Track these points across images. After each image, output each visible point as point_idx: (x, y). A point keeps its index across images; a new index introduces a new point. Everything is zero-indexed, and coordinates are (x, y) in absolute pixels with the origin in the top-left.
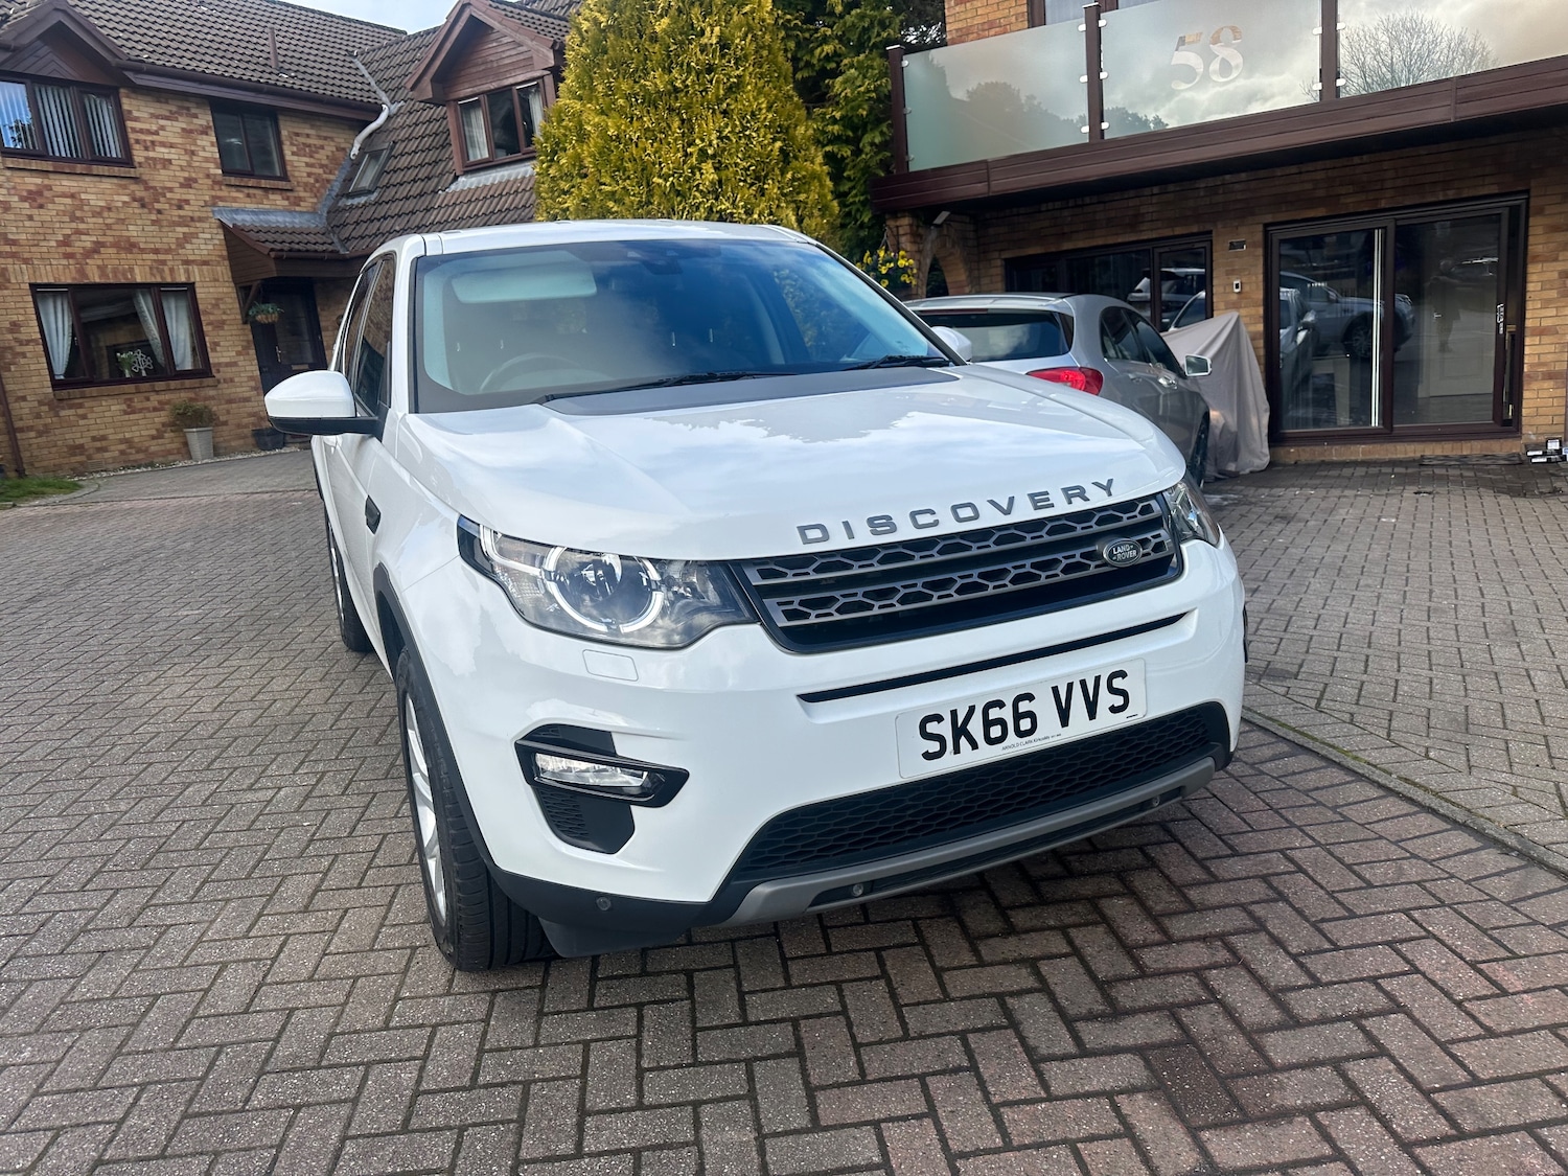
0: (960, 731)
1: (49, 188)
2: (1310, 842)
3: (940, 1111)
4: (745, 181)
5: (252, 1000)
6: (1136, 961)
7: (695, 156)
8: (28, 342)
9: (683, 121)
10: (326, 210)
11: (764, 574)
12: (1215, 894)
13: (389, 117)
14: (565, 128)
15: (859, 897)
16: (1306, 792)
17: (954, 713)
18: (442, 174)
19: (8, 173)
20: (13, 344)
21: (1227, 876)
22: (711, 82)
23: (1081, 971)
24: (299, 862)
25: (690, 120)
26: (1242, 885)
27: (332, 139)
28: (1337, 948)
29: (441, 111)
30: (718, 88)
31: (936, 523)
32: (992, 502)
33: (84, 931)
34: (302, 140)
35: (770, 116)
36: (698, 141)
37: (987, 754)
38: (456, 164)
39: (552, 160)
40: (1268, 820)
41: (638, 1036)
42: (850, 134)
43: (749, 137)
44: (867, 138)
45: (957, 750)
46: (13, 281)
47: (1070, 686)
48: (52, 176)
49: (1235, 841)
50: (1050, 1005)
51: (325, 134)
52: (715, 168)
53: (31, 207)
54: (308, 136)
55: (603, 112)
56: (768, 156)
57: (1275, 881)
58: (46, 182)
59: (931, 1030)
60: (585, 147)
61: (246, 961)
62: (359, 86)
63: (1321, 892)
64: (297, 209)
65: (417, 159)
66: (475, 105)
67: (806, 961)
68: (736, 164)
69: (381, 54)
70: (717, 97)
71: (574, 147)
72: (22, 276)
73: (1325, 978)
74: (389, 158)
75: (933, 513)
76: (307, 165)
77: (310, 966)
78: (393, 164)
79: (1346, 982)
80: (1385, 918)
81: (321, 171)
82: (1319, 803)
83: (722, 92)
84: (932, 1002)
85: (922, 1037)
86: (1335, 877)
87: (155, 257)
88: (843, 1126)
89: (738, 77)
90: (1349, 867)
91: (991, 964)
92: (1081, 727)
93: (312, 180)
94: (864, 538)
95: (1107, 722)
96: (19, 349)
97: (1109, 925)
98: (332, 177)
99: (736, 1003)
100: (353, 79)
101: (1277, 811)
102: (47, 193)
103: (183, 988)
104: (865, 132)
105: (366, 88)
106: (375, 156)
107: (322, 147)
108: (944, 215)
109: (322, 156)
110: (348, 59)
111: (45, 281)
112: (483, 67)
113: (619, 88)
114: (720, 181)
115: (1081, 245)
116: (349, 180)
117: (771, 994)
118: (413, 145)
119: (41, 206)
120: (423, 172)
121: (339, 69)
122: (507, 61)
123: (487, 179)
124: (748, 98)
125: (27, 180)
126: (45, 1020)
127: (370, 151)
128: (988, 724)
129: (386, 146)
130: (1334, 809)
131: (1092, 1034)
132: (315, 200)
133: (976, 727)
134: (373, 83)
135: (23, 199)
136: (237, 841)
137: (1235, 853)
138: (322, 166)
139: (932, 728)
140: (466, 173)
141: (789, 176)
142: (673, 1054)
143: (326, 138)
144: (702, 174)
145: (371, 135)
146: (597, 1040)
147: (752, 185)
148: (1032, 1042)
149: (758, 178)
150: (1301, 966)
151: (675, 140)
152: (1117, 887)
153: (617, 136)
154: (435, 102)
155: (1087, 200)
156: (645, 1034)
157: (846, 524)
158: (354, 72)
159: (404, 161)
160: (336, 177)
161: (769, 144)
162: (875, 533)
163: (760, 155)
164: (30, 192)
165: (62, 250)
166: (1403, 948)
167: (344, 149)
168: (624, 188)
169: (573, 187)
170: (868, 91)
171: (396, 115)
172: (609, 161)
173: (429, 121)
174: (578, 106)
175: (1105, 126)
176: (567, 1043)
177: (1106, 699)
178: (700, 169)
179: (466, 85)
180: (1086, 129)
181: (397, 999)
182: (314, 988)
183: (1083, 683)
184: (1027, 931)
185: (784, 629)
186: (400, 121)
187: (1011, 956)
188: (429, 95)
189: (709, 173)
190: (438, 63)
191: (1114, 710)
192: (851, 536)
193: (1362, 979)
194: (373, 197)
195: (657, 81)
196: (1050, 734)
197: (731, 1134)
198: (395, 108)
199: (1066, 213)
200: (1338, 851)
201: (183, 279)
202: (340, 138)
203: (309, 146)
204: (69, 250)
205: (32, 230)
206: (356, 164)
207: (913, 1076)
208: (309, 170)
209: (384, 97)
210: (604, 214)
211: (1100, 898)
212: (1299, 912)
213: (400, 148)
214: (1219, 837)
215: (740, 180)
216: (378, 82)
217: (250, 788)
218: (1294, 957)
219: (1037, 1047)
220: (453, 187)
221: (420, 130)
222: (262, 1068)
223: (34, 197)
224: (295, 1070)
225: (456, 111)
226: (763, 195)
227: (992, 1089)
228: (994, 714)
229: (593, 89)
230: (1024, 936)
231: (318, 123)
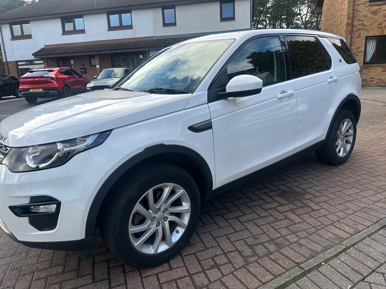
1: (380, 9)
8: (360, 52)
19: (369, 7)
20: (356, 52)
46: (361, 36)
48: (382, 5)
53: (373, 15)
58: (380, 7)
72: (364, 34)
96: (357, 54)
102: (379, 11)
111: (370, 35)
119: (376, 15)
125: (374, 8)
135: (371, 13)
164: (374, 11)
165: (378, 26)
204: (380, 26)
205: (371, 22)
223: (374, 13)
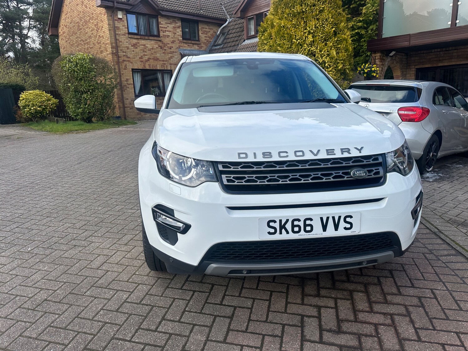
0: (282, 227)
1: (139, 43)
2: (445, 288)
3: (264, 348)
4: (321, 41)
5: (100, 266)
6: (355, 315)
7: (307, 33)
8: (130, 84)
9: (304, 21)
10: (209, 50)
11: (224, 167)
12: (398, 299)
13: (229, 23)
14: (268, 24)
15: (245, 274)
16: (453, 270)
17: (281, 221)
18: (241, 39)
19: (129, 39)
20: (126, 84)
21: (405, 294)
22: (314, 9)
23: (335, 314)
24: (131, 231)
25: (306, 22)
26: (409, 298)
27: (213, 29)
28: (434, 329)
29: (243, 20)
30: (317, 11)
31: (287, 156)
32: (311, 151)
33: (74, 239)
34: (204, 29)
35: (332, 20)
36: (308, 28)
37: (292, 236)
38: (245, 37)
39: (263, 34)
40: (433, 277)
41: (189, 301)
42: (366, 26)
43: (324, 27)
44: (371, 27)
45: (281, 233)
46: (128, 68)
47: (328, 218)
48: (140, 40)
49: (415, 282)
50: (318, 323)
51: (211, 28)
52: (313, 37)
53: (134, 48)
54: (206, 28)
55: (280, 19)
56: (330, 33)
57: (423, 300)
58: (138, 41)
59: (275, 321)
60: (273, 30)
61: (105, 255)
62: (222, 14)
63: (439, 308)
64: (201, 49)
65: (235, 35)
66: (253, 18)
67: (248, 290)
68: (319, 36)
69: (229, 4)
70: (316, 14)
71: (270, 30)
72: (130, 66)
73: (423, 339)
74: (227, 34)
75: (287, 152)
76: (205, 37)
77: (119, 260)
78: (228, 36)
79: (431, 343)
80: (460, 323)
81: (208, 39)
82: (457, 275)
83: (318, 12)
84: (280, 312)
85: (271, 322)
86: (448, 303)
87: (163, 62)
88: (232, 344)
89: (323, 8)
90: (456, 301)
91: (306, 305)
92: (331, 232)
93: (206, 41)
94: (260, 159)
95: (342, 232)
96: (128, 86)
97: (353, 301)
98: (211, 40)
99: (222, 297)
100: (220, 11)
101: (437, 275)
102: (138, 45)
103: (87, 259)
104: (371, 25)
105: (224, 14)
106: (223, 34)
107: (210, 32)
108: (393, 53)
109: (209, 34)
110: (220, 6)
111: (135, 68)
112: (255, 7)
113: (285, 11)
114: (313, 41)
115: (446, 64)
116: (216, 41)
117: (233, 297)
118: (234, 31)
119: (136, 48)
120: (236, 39)
121: (217, 9)
122: (262, 5)
123: (253, 41)
124: (325, 15)
125: (134, 41)
126: (54, 260)
127: (222, 33)
128: (293, 226)
129: (227, 31)
130: (461, 279)
131: (327, 336)
132: (206, 47)
133: (289, 226)
134: (226, 13)
135: (132, 46)
136: (120, 222)
137: (413, 286)
138: (209, 37)
139: (272, 224)
140: (247, 39)
141: (336, 39)
142: (196, 308)
143: (211, 29)
144: (308, 38)
145: (223, 28)
146: (178, 299)
147: (323, 42)
148: (305, 334)
149: (325, 40)
150: (417, 333)
151: (301, 28)
152: (363, 289)
153: (283, 26)
154: (241, 18)
155: (451, 48)
156: (191, 300)
157: (255, 154)
158: (221, 9)
159: (231, 36)
160: (212, 40)
161: (331, 29)
162: (264, 157)
163: (327, 32)
164: (134, 44)
165: (140, 60)
166: (462, 336)
167: (216, 32)
168: (283, 42)
169: (268, 42)
170: (373, 11)
171: (231, 22)
172: (280, 34)
173: (240, 24)
174: (272, 17)
175: (457, 21)
176: (170, 298)
177: (342, 224)
178: (307, 37)
179: (250, 12)
180: (450, 23)
181: (134, 274)
182: (117, 266)
183: (333, 218)
184: (323, 297)
185: (226, 185)
186: (232, 24)
187: (313, 304)
188: (239, 15)
189: (310, 38)
190: (243, 6)
191: (346, 228)
192: (255, 158)
193: (439, 344)
194: (222, 46)
195: (298, 8)
196: (318, 233)
197: (199, 337)
198: (231, 20)
199: (441, 53)
200: (454, 294)
201: (169, 68)
202: (215, 29)
203: (206, 31)
204: (142, 60)
205: (133, 54)
206: (218, 36)
207: (262, 334)
208: (205, 38)
209: (229, 17)
210: (275, 51)
211: (354, 291)
212: (427, 313)
213: (230, 32)
214: (410, 279)
215: (320, 41)
216: (227, 12)
217: (131, 209)
218: (416, 329)
219: (306, 336)
220: (243, 43)
221: (236, 27)
222: (93, 285)
223: (134, 45)
224: (100, 287)
225: (247, 20)
226: (326, 45)
227: (283, 345)
228: (296, 223)
229: (277, 12)
230: (321, 298)
231: (209, 25)
